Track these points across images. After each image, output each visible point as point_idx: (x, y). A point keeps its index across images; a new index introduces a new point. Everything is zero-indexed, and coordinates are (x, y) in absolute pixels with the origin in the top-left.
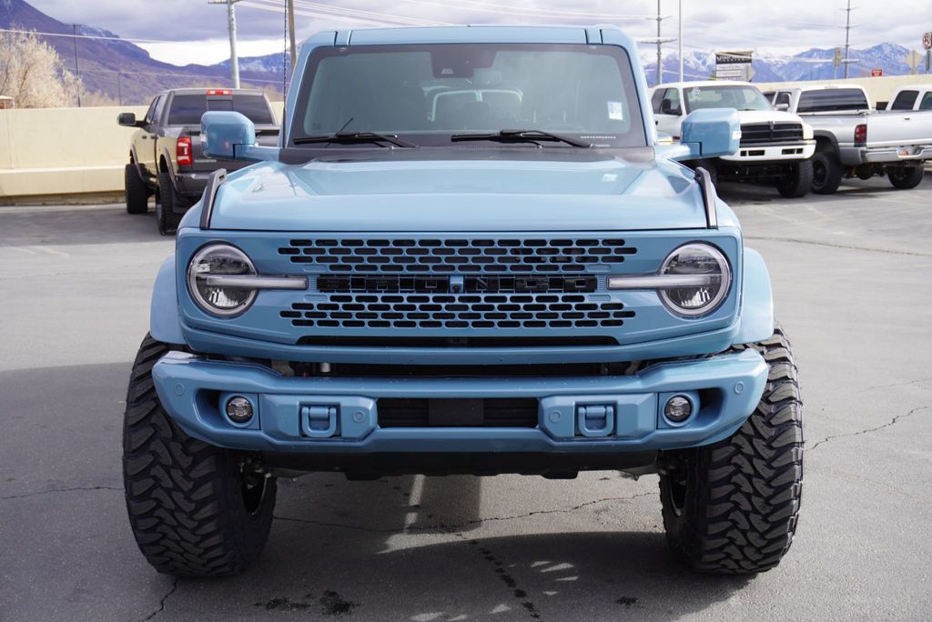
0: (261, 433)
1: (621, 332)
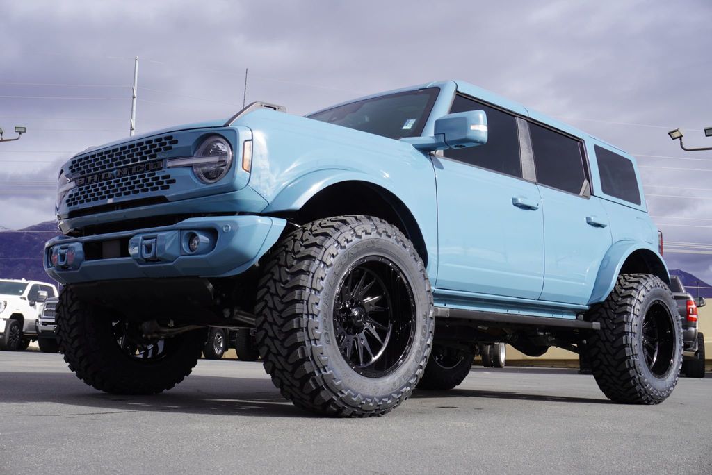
1: (168, 193)
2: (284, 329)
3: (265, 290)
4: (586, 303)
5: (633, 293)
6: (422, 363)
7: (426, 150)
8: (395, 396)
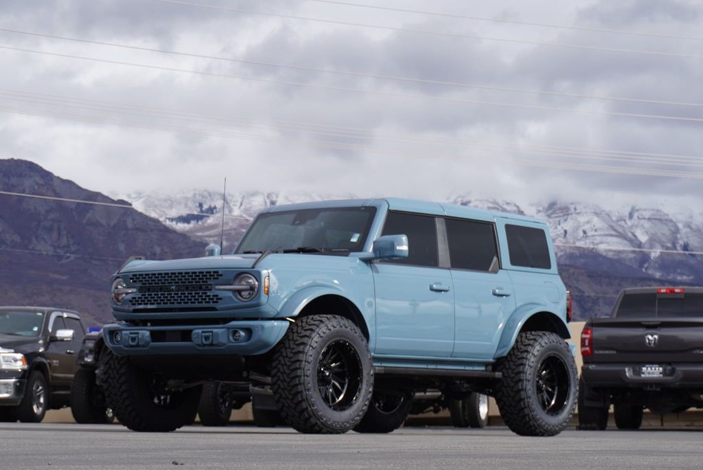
0: (122, 346)
1: (218, 306)
2: (291, 384)
3: (278, 362)
4: (492, 356)
5: (529, 348)
6: (367, 403)
7: (368, 261)
8: (351, 422)
